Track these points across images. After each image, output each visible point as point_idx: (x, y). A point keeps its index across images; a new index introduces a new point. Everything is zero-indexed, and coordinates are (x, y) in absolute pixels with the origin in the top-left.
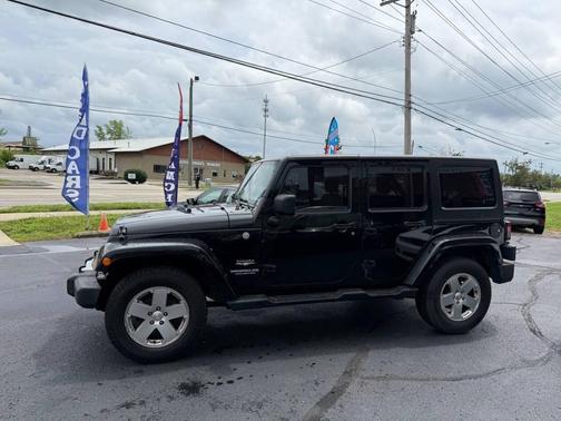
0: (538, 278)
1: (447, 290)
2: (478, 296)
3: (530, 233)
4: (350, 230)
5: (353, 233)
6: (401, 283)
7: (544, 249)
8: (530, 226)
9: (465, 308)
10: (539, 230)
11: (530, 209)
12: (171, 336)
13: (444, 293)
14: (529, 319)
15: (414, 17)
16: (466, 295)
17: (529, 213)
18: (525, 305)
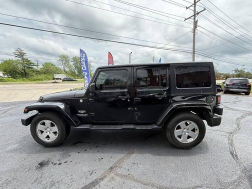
0: (243, 117)
1: (179, 128)
2: (197, 132)
3: (243, 95)
4: (127, 99)
5: (129, 100)
6: (154, 123)
7: (248, 102)
8: (243, 92)
9: (189, 137)
10: (247, 94)
11: (243, 86)
12: (53, 138)
13: (177, 129)
14: (231, 144)
15: (197, 22)
16: (190, 131)
17: (243, 87)
18: (231, 133)
